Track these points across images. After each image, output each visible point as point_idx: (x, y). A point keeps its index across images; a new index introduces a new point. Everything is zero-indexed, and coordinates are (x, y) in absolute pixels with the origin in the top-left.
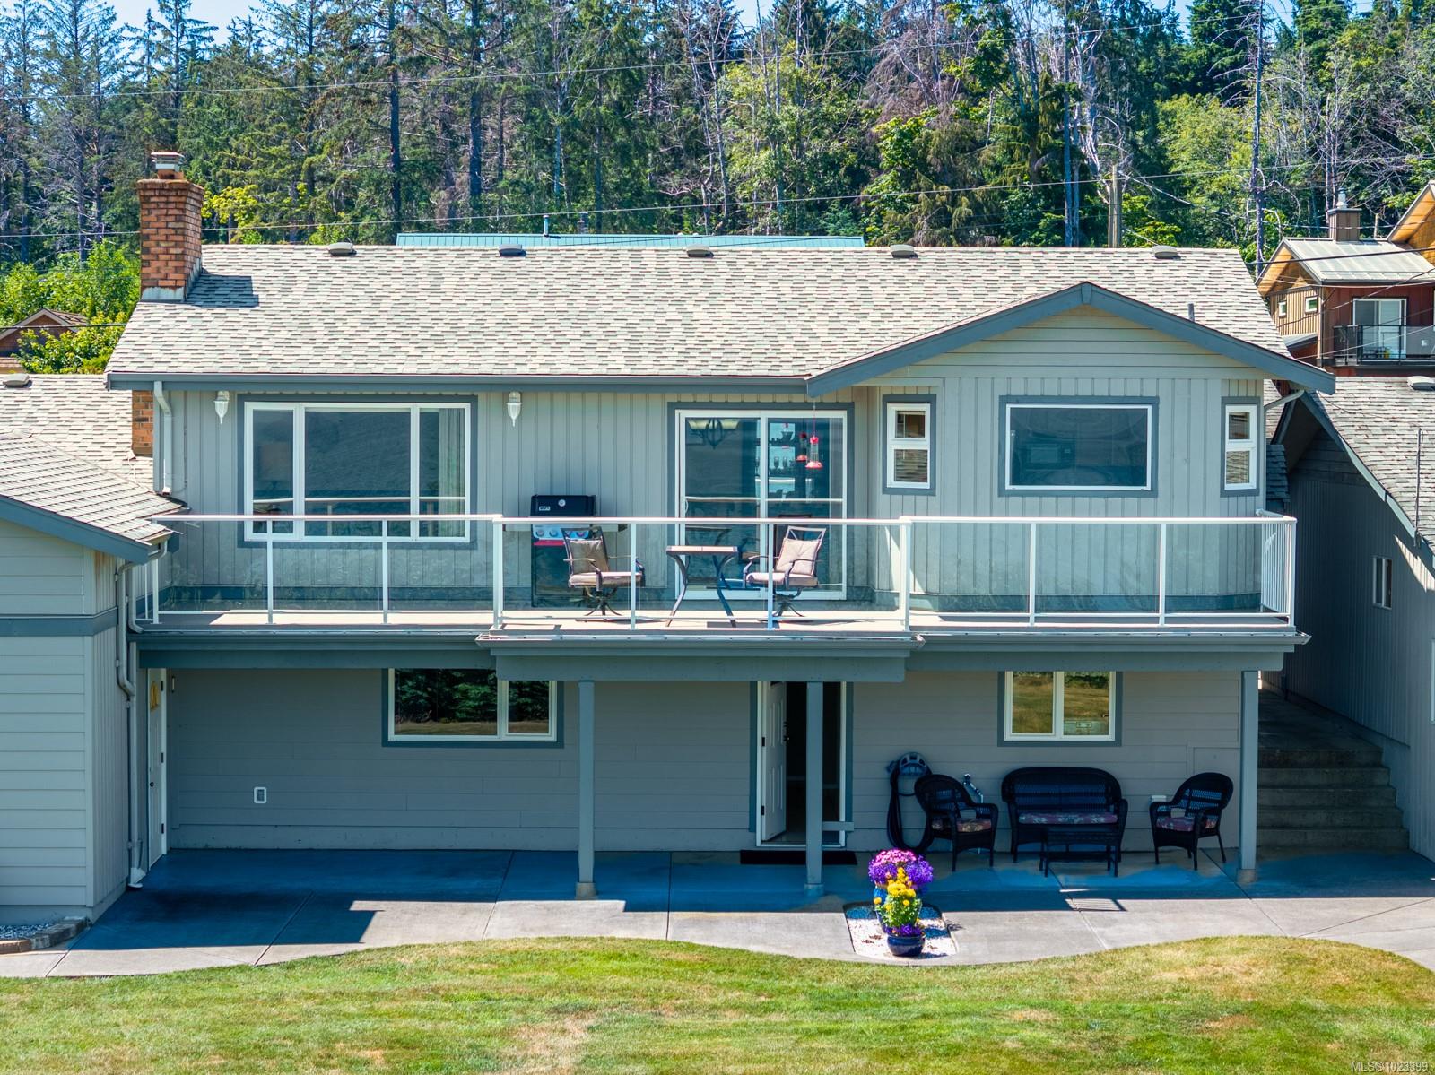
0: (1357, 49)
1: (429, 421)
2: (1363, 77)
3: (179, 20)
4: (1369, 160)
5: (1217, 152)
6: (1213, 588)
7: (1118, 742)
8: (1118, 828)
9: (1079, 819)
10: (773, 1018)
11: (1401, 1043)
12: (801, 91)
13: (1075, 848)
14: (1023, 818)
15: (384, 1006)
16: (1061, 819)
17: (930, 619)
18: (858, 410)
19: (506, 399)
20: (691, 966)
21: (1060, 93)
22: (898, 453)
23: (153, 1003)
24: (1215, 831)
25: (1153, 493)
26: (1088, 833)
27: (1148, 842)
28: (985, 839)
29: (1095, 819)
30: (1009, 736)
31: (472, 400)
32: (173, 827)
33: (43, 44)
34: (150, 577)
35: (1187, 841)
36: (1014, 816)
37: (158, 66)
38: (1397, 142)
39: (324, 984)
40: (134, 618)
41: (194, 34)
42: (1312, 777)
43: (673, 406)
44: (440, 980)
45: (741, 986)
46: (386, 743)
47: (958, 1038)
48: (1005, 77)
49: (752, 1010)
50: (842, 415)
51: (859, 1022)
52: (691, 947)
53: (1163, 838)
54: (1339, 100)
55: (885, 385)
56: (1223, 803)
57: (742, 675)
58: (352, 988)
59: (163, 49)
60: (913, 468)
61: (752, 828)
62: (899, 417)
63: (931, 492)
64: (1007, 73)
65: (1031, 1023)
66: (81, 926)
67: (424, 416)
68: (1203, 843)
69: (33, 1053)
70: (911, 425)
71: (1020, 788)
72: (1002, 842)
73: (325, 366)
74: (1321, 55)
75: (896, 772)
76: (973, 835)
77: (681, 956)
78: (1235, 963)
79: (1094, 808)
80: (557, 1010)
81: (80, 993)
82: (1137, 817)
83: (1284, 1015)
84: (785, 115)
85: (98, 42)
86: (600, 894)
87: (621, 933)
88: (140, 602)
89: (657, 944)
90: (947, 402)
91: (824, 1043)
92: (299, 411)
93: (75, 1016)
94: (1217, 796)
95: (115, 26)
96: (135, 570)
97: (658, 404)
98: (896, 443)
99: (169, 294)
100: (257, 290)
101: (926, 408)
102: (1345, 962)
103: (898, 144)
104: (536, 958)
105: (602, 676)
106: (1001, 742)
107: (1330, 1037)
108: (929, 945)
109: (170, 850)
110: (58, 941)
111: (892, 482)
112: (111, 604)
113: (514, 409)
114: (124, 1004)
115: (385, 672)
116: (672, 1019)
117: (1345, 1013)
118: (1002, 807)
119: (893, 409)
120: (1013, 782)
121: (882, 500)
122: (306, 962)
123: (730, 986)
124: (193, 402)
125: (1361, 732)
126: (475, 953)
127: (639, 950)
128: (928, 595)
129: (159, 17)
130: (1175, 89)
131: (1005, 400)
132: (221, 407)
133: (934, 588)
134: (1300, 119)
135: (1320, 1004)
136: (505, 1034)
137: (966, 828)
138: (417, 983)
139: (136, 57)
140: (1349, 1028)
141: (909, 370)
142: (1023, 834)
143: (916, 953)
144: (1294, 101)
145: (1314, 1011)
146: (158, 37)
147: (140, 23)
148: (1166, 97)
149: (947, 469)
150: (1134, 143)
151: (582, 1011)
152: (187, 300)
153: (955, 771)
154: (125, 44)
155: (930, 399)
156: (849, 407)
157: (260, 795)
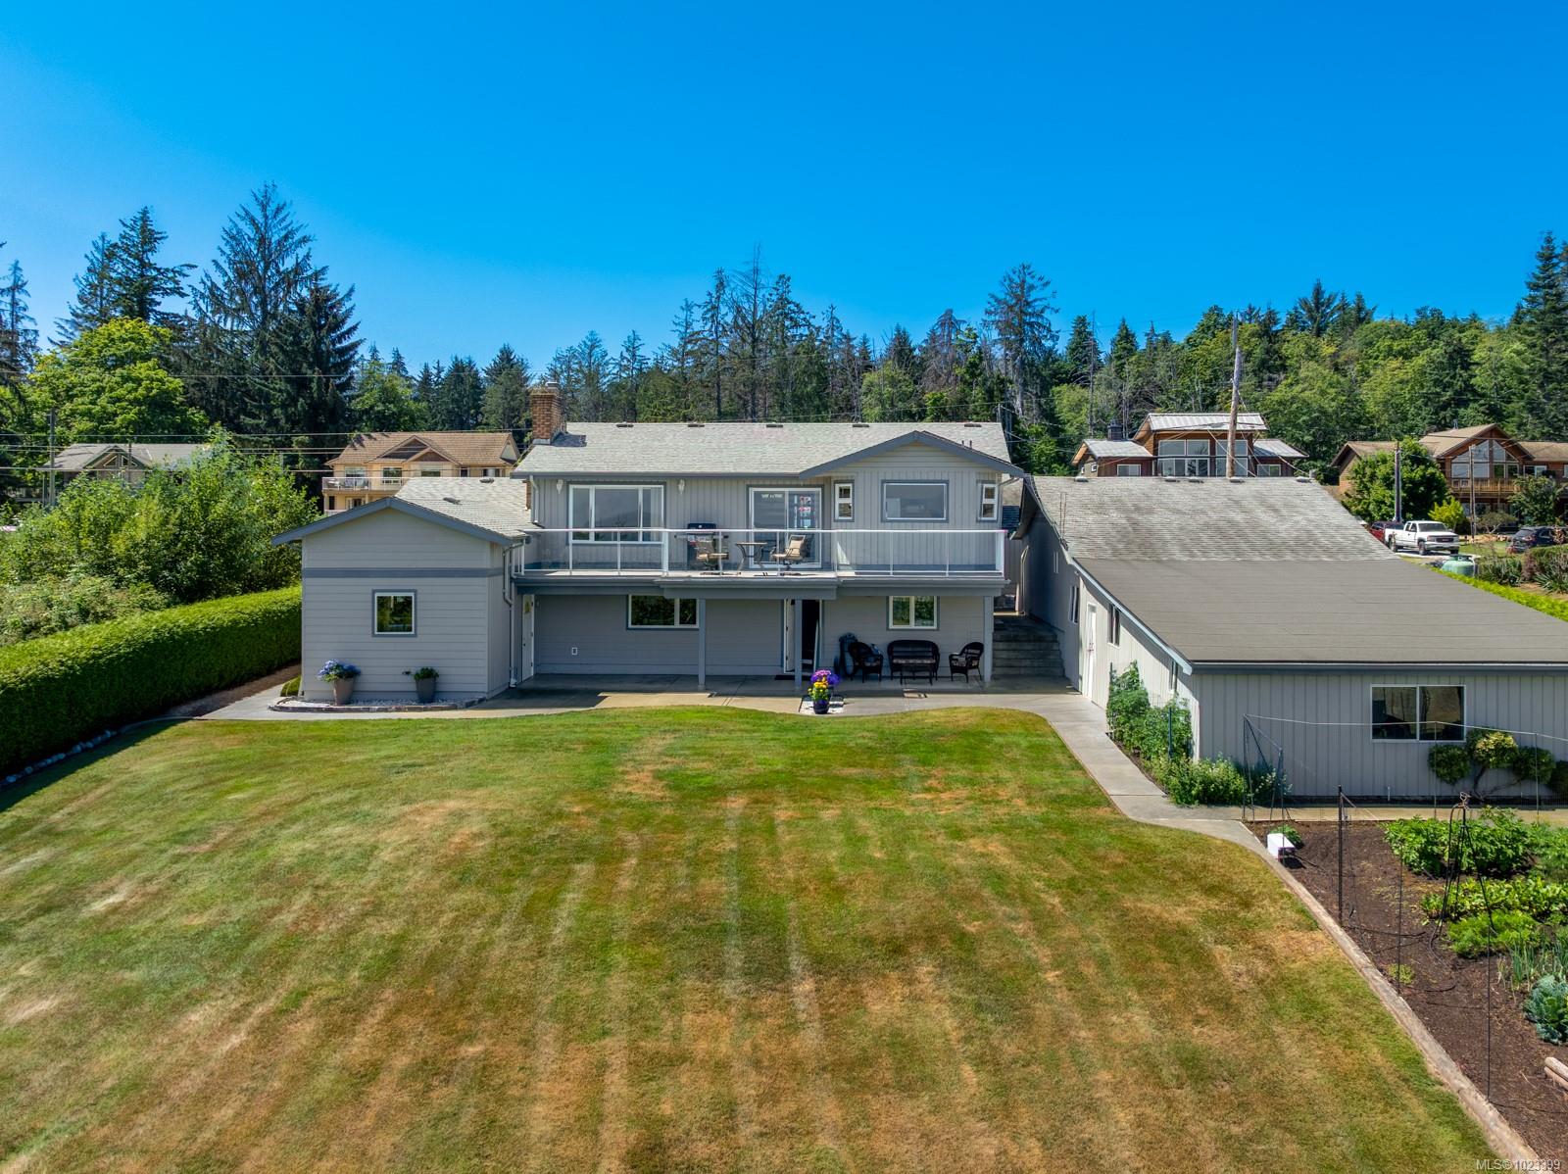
0: (1138, 363)
1: (647, 493)
2: (1140, 375)
3: (634, 355)
4: (1141, 410)
5: (1077, 407)
6: (973, 562)
7: (938, 630)
8: (934, 667)
9: (918, 661)
10: (755, 734)
11: (1018, 745)
12: (894, 382)
13: (917, 674)
14: (895, 661)
15: (593, 729)
16: (911, 661)
17: (851, 574)
18: (826, 487)
19: (678, 483)
20: (731, 716)
21: (1002, 381)
22: (840, 505)
23: (497, 727)
24: (977, 667)
25: (947, 521)
26: (923, 668)
27: (948, 672)
28: (878, 669)
29: (926, 661)
30: (891, 626)
31: (664, 484)
32: (537, 665)
33: (576, 366)
34: (521, 555)
35: (963, 670)
36: (891, 660)
37: (624, 375)
38: (1152, 402)
39: (573, 720)
40: (513, 572)
41: (640, 361)
42: (1027, 646)
43: (748, 486)
44: (622, 720)
45: (748, 723)
46: (628, 629)
47: (830, 742)
48: (979, 375)
49: (746, 731)
50: (820, 489)
51: (791, 736)
52: (734, 708)
53: (954, 669)
54: (1129, 385)
55: (835, 475)
56: (980, 655)
57: (777, 596)
58: (582, 722)
59: (627, 368)
60: (846, 510)
61: (782, 666)
62: (841, 490)
63: (853, 521)
64: (981, 373)
65: (863, 737)
66: (481, 701)
67: (644, 491)
68: (971, 672)
69: (437, 745)
70: (845, 493)
71: (895, 649)
72: (886, 672)
73: (605, 469)
74: (1122, 366)
75: (843, 640)
76: (871, 667)
77: (728, 712)
78: (961, 716)
79: (928, 657)
80: (665, 731)
81: (467, 724)
82: (944, 662)
83: (974, 735)
84: (887, 390)
85: (599, 365)
86: (706, 690)
87: (706, 704)
88: (516, 567)
89: (720, 708)
90: (859, 483)
91: (772, 743)
92: (592, 488)
93: (461, 732)
94: (978, 652)
95: (607, 358)
96: (514, 551)
97: (742, 486)
98: (839, 501)
99: (544, 441)
100: (587, 441)
101: (850, 485)
102: (1011, 716)
103: (934, 404)
104: (666, 712)
105: (710, 596)
106: (888, 629)
107: (989, 743)
108: (830, 710)
109: (536, 675)
110: (469, 705)
111: (837, 517)
112: (501, 565)
113: (681, 487)
114: (485, 728)
115: (627, 596)
116: (712, 735)
117: (999, 734)
118: (886, 656)
119: (837, 486)
120: (891, 646)
121: (834, 524)
122: (567, 713)
123: (743, 723)
124: (548, 484)
125: (1051, 628)
126: (640, 711)
127: (713, 709)
128: (850, 565)
129: (626, 354)
130: (1062, 381)
131: (883, 482)
132: (559, 487)
133: (854, 561)
134: (1113, 393)
135: (990, 731)
136: (638, 739)
137: (868, 664)
138: (612, 721)
139: (615, 371)
140: (998, 740)
141: (842, 469)
142: (895, 668)
143: (825, 712)
144: (1110, 386)
145: (987, 733)
146: (625, 362)
147: (617, 357)
148: (1057, 385)
149: (859, 511)
150: (1040, 405)
151: (675, 731)
152: (551, 444)
153: (868, 641)
154: (611, 366)
155: (852, 482)
156: (822, 486)
157: (574, 651)
